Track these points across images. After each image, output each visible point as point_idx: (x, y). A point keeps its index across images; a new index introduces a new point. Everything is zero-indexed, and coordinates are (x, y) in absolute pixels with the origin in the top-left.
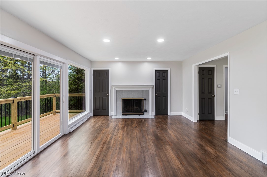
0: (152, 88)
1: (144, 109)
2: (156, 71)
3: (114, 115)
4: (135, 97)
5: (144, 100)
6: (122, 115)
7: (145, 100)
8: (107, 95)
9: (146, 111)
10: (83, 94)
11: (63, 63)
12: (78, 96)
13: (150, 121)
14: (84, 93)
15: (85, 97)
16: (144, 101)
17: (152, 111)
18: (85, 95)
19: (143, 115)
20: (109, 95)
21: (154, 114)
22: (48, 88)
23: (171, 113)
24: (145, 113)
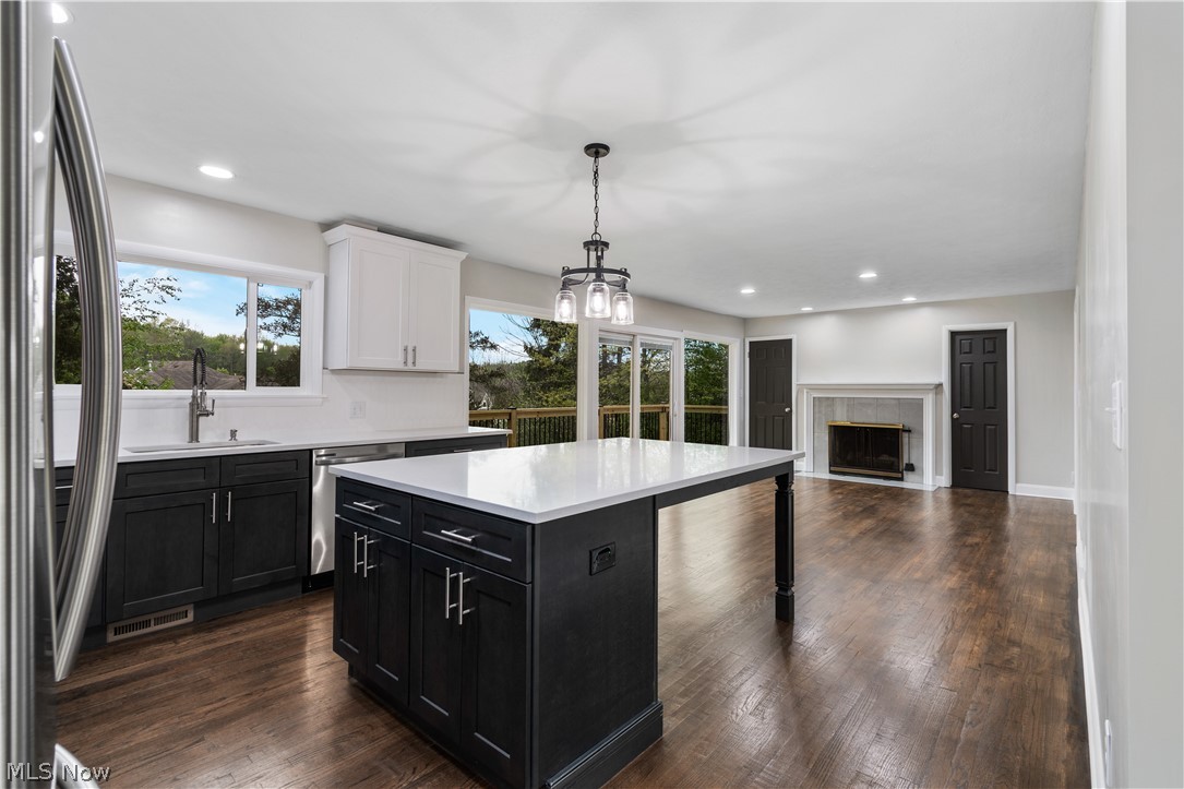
0: (936, 394)
1: (906, 461)
2: (953, 334)
3: (804, 469)
4: (873, 421)
5: (904, 431)
6: (831, 472)
7: (909, 431)
8: (787, 410)
9: (911, 468)
10: (724, 407)
11: (675, 339)
12: (714, 412)
13: (929, 503)
14: (727, 404)
15: (726, 416)
16: (906, 435)
17: (937, 471)
18: (727, 409)
19: (901, 479)
20: (791, 411)
21: (945, 480)
22: (651, 396)
23: (1018, 485)
24: (908, 476)
